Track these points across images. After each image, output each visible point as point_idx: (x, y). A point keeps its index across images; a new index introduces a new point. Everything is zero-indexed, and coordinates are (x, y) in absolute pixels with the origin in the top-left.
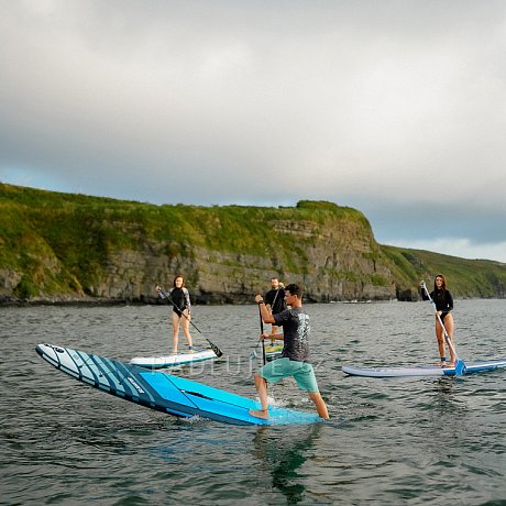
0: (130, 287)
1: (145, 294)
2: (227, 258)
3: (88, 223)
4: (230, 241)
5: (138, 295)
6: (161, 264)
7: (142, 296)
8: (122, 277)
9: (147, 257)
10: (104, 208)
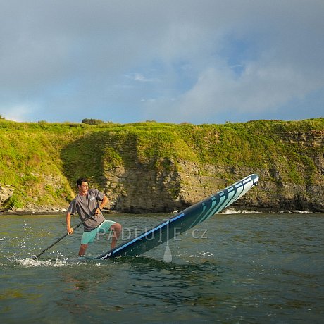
0: (122, 200)
1: (135, 206)
2: (220, 170)
3: (96, 145)
4: (226, 154)
5: (128, 205)
6: (148, 178)
7: (132, 207)
8: (114, 190)
9: (138, 172)
10: (109, 131)
